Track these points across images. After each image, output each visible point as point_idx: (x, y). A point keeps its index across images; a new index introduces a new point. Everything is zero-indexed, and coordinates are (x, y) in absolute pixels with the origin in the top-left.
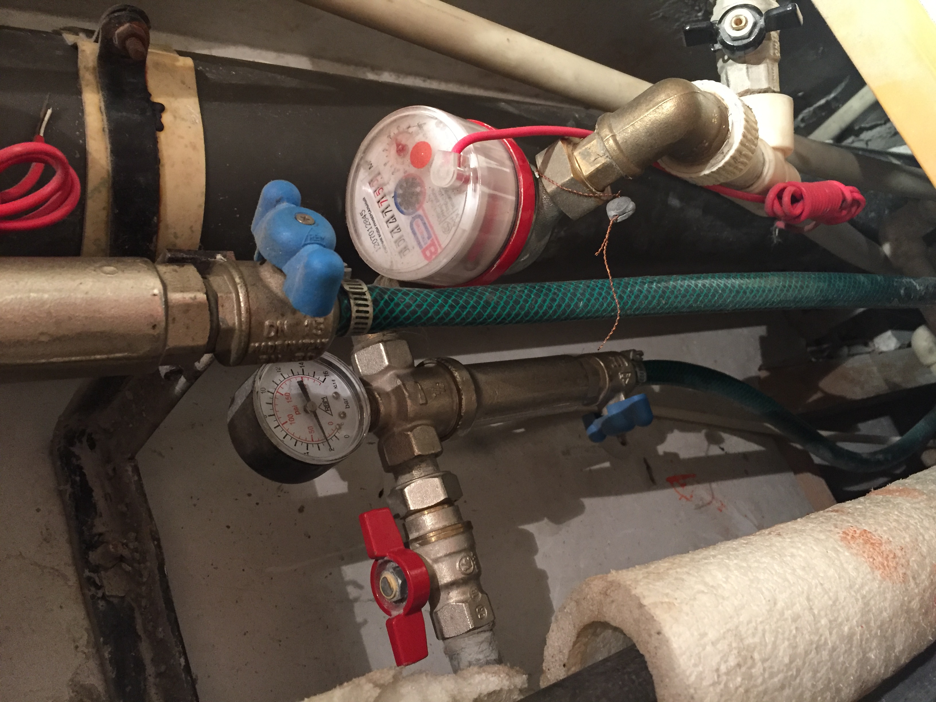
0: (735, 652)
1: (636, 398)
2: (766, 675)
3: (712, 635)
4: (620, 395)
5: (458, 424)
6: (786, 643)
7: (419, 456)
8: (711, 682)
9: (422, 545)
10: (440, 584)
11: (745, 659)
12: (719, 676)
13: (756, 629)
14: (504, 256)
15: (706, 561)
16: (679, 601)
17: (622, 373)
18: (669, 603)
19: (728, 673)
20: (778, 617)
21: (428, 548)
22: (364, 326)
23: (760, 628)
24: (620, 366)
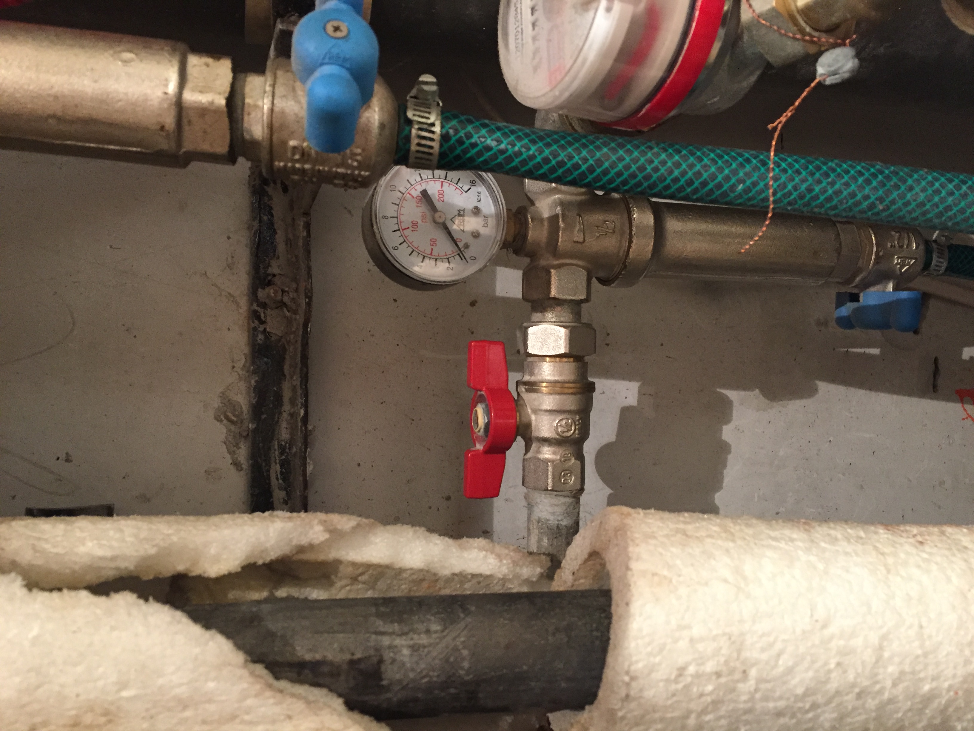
0: (722, 660)
1: (904, 295)
2: (758, 696)
3: (697, 631)
4: (887, 284)
5: (621, 274)
6: (810, 674)
7: (554, 298)
8: (665, 677)
9: (527, 390)
10: (532, 436)
11: (732, 672)
12: (680, 675)
13: (771, 645)
14: (655, 101)
15: (774, 543)
16: (681, 579)
17: (898, 258)
18: (665, 577)
19: (697, 676)
20: (817, 642)
21: (533, 395)
22: (428, 162)
23: (778, 646)
24: (901, 247)
